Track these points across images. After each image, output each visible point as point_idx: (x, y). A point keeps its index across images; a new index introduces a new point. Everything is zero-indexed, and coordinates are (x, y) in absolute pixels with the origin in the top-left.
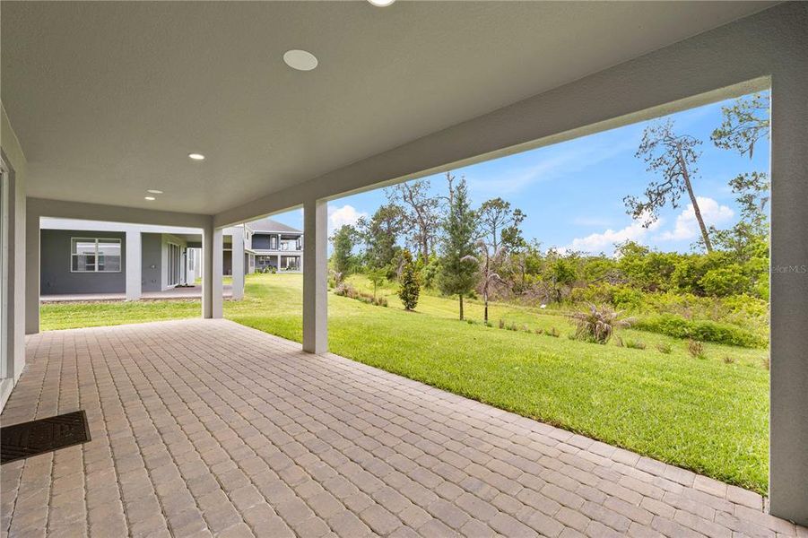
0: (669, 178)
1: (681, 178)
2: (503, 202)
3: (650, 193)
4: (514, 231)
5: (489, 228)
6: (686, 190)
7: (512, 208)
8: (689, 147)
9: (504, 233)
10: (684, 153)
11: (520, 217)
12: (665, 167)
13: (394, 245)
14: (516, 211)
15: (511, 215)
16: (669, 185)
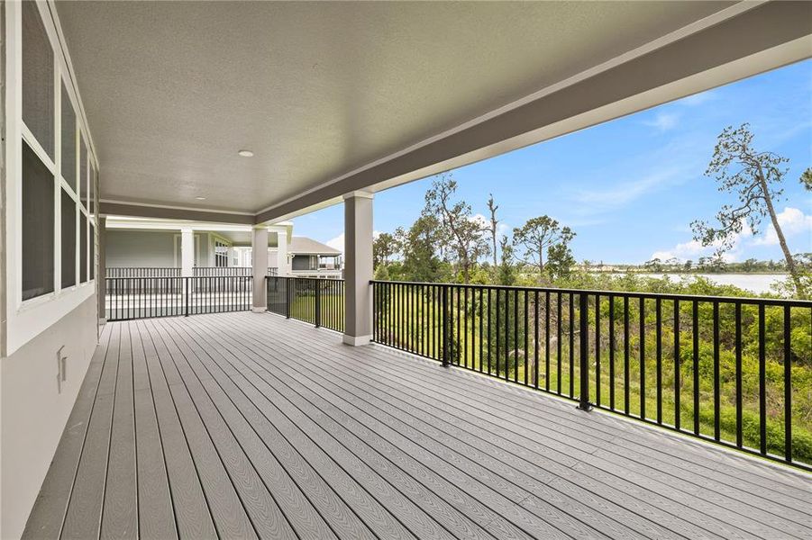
0: (746, 201)
1: (761, 201)
2: (550, 220)
3: (723, 218)
4: (562, 249)
5: (534, 247)
6: (768, 214)
7: (561, 226)
8: (772, 165)
9: (551, 251)
10: (765, 172)
11: (569, 235)
12: (742, 187)
13: (433, 256)
14: (565, 229)
15: (559, 233)
16: (747, 209)
